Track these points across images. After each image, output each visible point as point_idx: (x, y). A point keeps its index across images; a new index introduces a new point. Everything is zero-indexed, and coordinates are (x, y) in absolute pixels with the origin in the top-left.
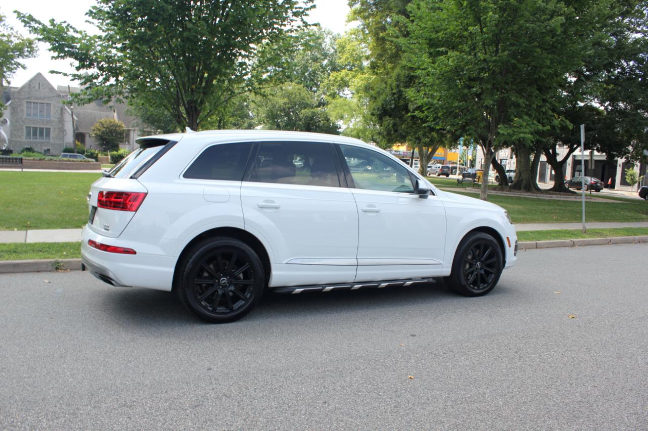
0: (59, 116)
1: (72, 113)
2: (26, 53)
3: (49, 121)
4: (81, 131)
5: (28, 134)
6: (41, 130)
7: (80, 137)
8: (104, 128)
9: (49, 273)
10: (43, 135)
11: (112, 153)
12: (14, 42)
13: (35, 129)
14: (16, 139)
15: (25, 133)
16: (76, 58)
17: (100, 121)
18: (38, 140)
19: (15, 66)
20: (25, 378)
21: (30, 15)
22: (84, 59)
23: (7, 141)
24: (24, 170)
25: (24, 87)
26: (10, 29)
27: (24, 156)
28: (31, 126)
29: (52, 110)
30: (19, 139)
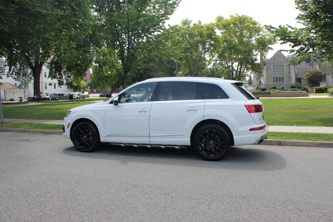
0: (288, 70)
1: (294, 68)
2: (272, 42)
3: (283, 73)
4: (299, 77)
5: (274, 80)
6: (280, 78)
7: (299, 80)
8: (311, 74)
9: (276, 146)
10: (280, 81)
11: (316, 87)
12: (267, 38)
13: (277, 78)
14: (268, 83)
15: (272, 80)
16: (292, 42)
17: (309, 71)
18: (278, 83)
19: (268, 49)
20: (258, 188)
21: (270, 26)
22: (296, 42)
23: (264, 84)
24: (271, 98)
25: (272, 58)
26: (265, 32)
27: (271, 91)
28: (275, 76)
29: (285, 68)
30: (270, 83)
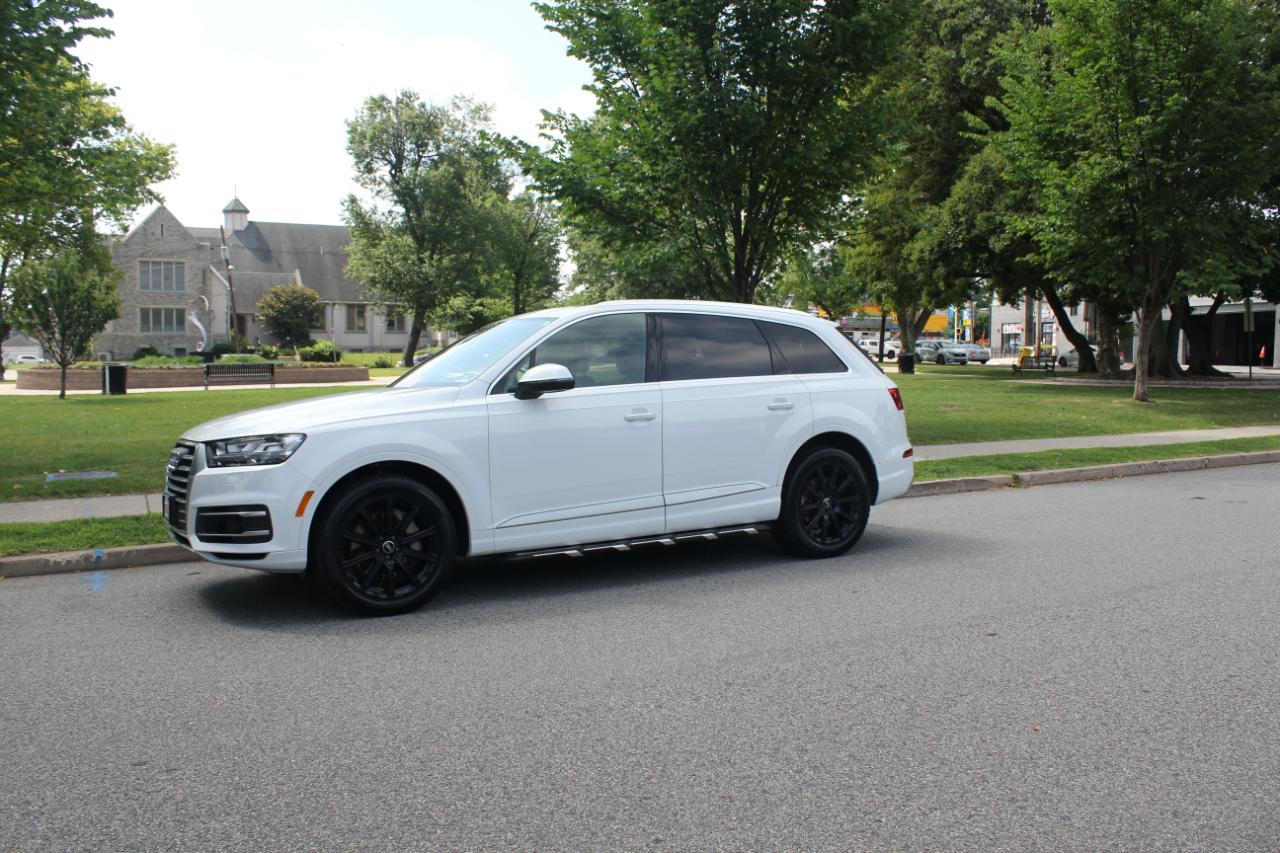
0: (200, 285)
3: (182, 295)
4: (240, 311)
5: (145, 322)
6: (169, 312)
7: (238, 322)
8: (282, 302)
10: (171, 323)
11: (303, 349)
13: (157, 312)
14: (123, 333)
15: (139, 322)
18: (163, 333)
29: (186, 275)
30: (129, 333)
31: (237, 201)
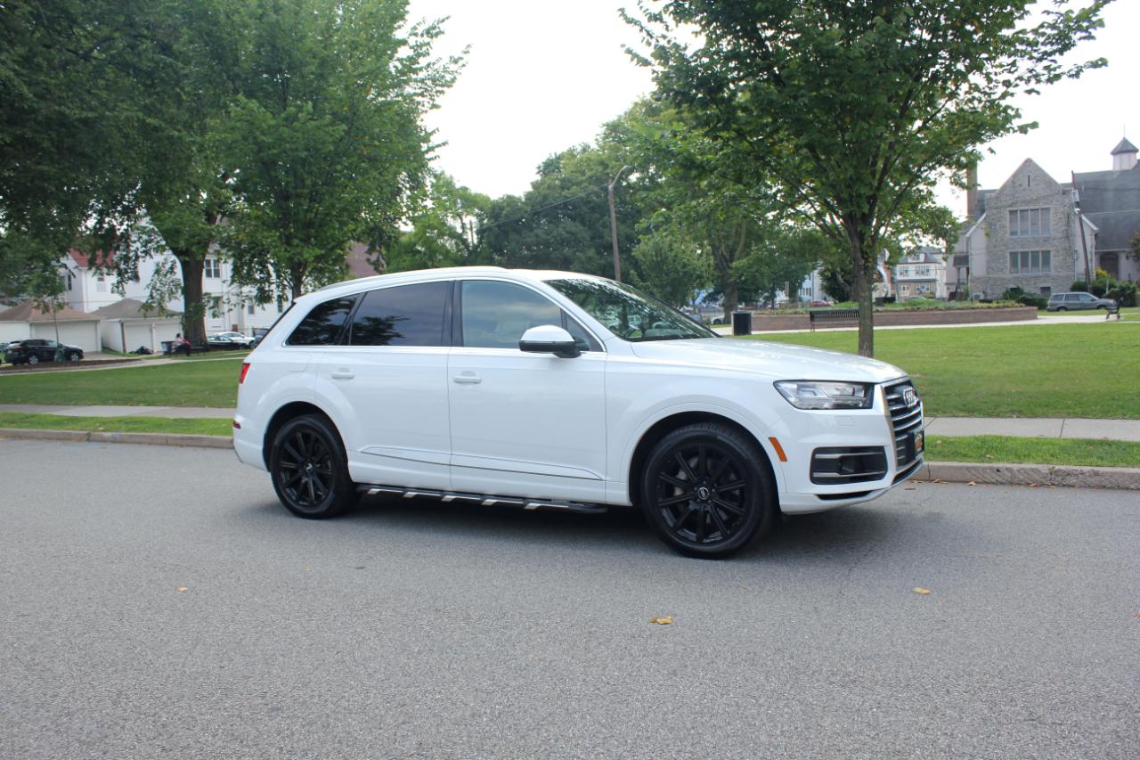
0: (1064, 228)
3: (1048, 238)
4: (1111, 248)
5: (1014, 264)
6: (1035, 254)
10: (1038, 266)
13: (1025, 255)
14: (996, 276)
15: (1008, 264)
18: (1030, 274)
25: (1004, 187)
28: (1017, 250)
29: (1052, 219)
30: (1002, 275)
31: (1125, 142)
